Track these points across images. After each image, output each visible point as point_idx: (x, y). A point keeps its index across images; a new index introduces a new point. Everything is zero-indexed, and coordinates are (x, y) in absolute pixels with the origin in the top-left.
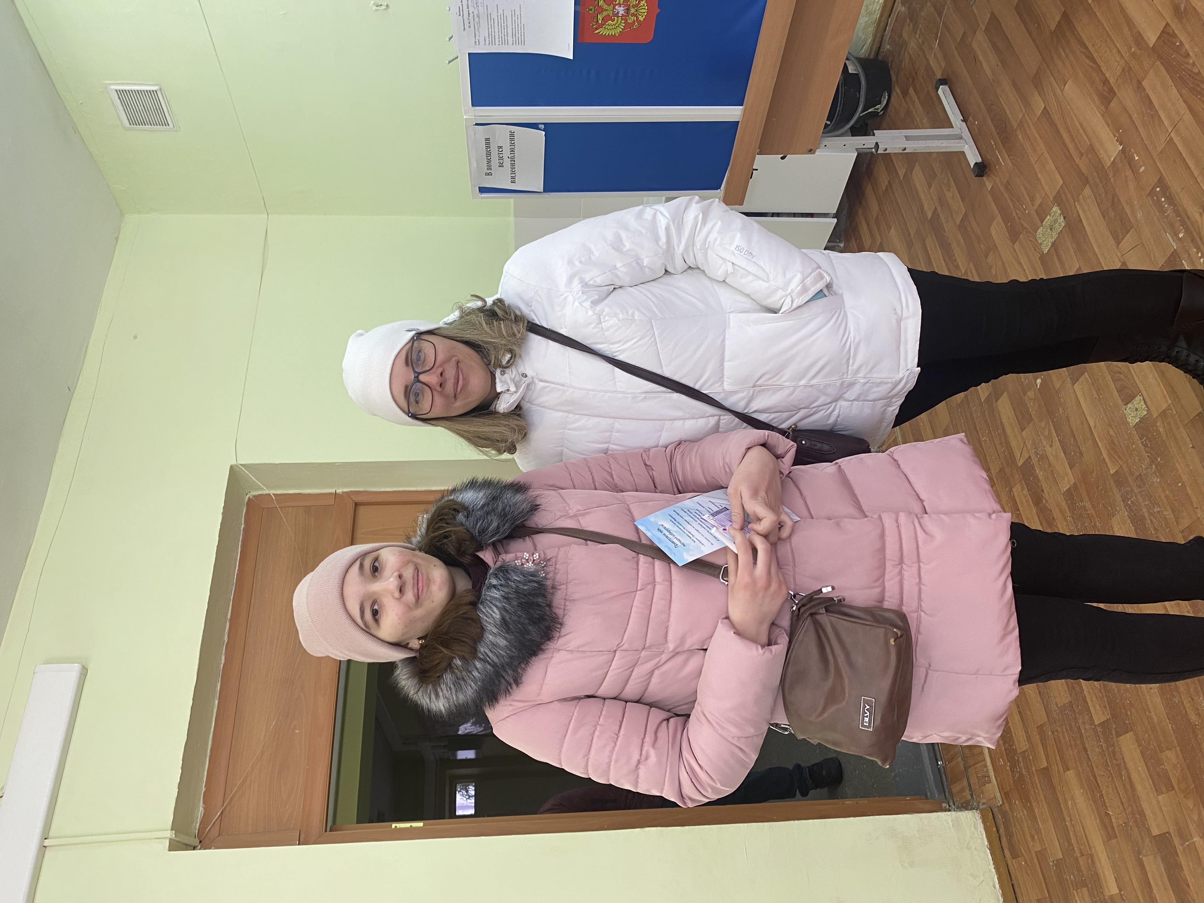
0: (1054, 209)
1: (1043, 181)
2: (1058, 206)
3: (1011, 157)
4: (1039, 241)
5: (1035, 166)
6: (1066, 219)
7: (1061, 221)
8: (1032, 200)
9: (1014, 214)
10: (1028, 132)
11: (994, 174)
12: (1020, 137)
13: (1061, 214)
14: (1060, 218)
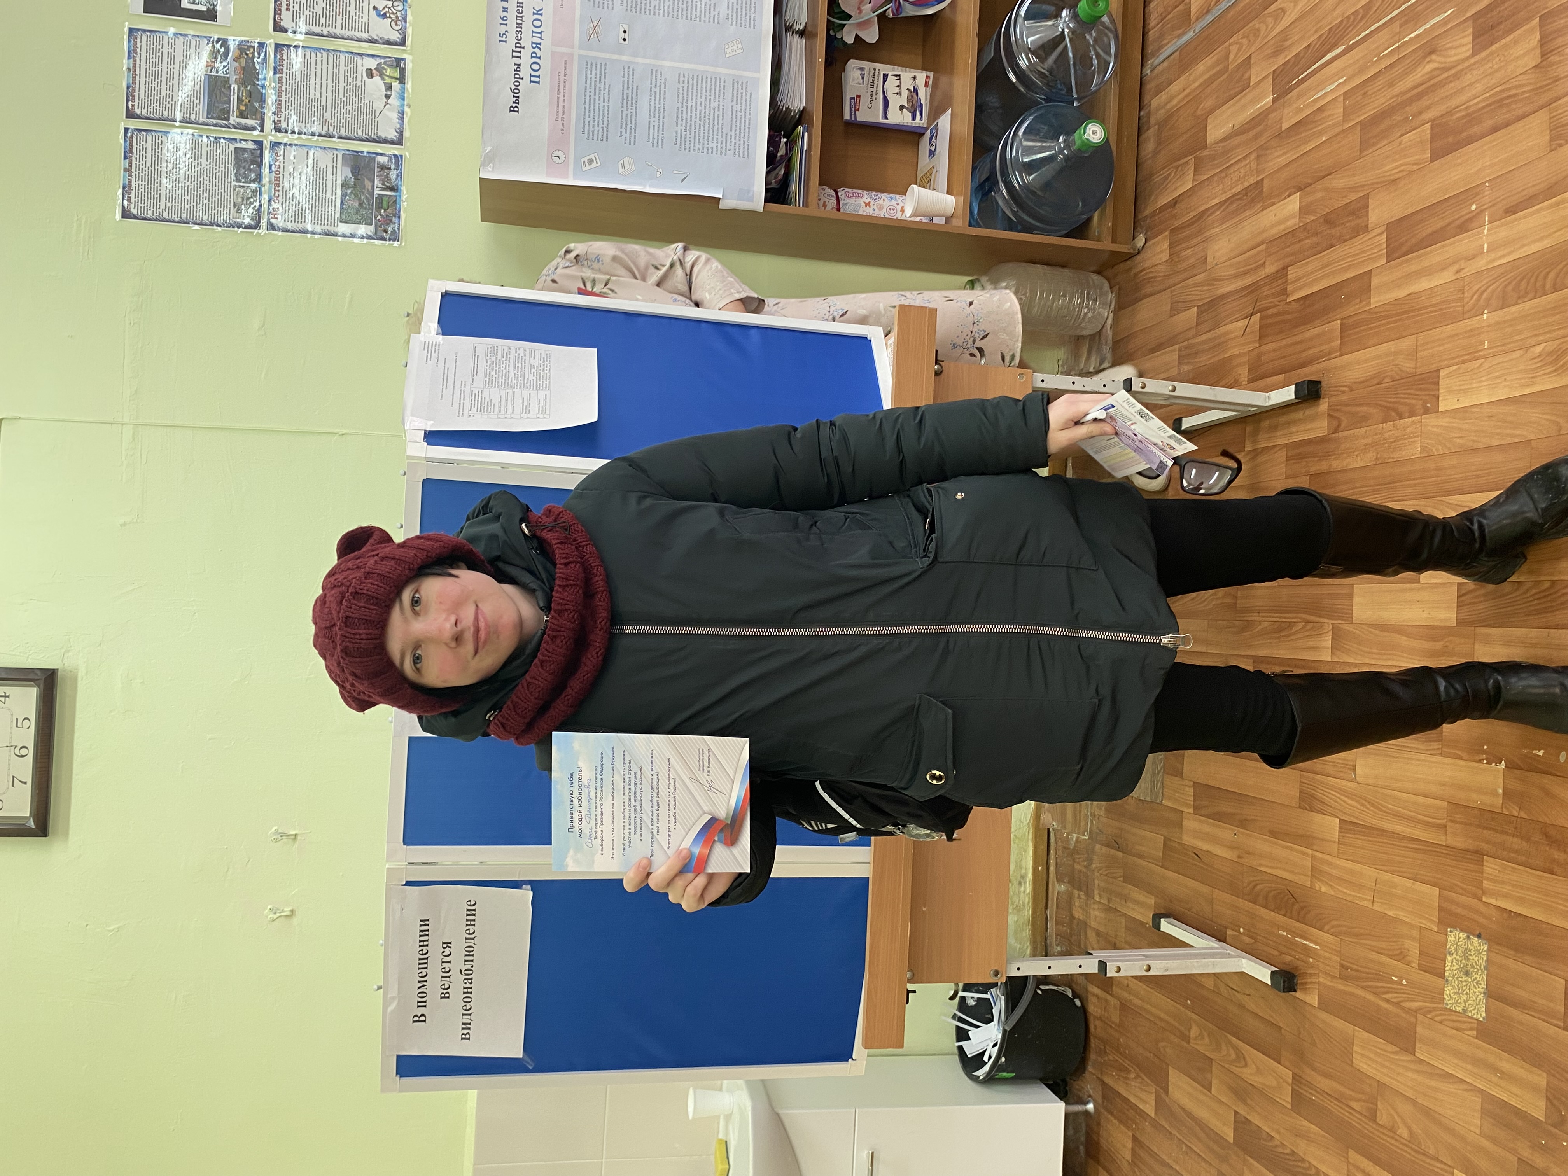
0: (1451, 938)
1: (1402, 915)
2: (1455, 928)
3: (1327, 928)
4: (1459, 1009)
5: (1377, 907)
6: (1483, 935)
7: (1476, 944)
8: (1401, 956)
9: (1385, 1005)
10: (1334, 872)
11: (1311, 975)
12: (1323, 889)
13: (1468, 937)
14: (1472, 944)
